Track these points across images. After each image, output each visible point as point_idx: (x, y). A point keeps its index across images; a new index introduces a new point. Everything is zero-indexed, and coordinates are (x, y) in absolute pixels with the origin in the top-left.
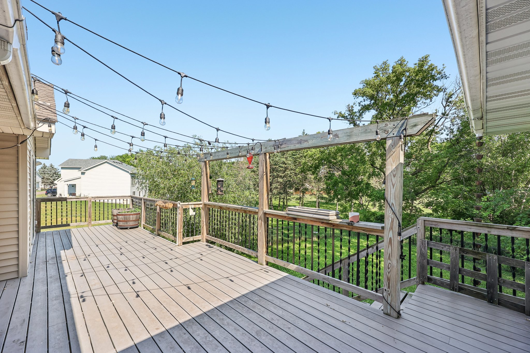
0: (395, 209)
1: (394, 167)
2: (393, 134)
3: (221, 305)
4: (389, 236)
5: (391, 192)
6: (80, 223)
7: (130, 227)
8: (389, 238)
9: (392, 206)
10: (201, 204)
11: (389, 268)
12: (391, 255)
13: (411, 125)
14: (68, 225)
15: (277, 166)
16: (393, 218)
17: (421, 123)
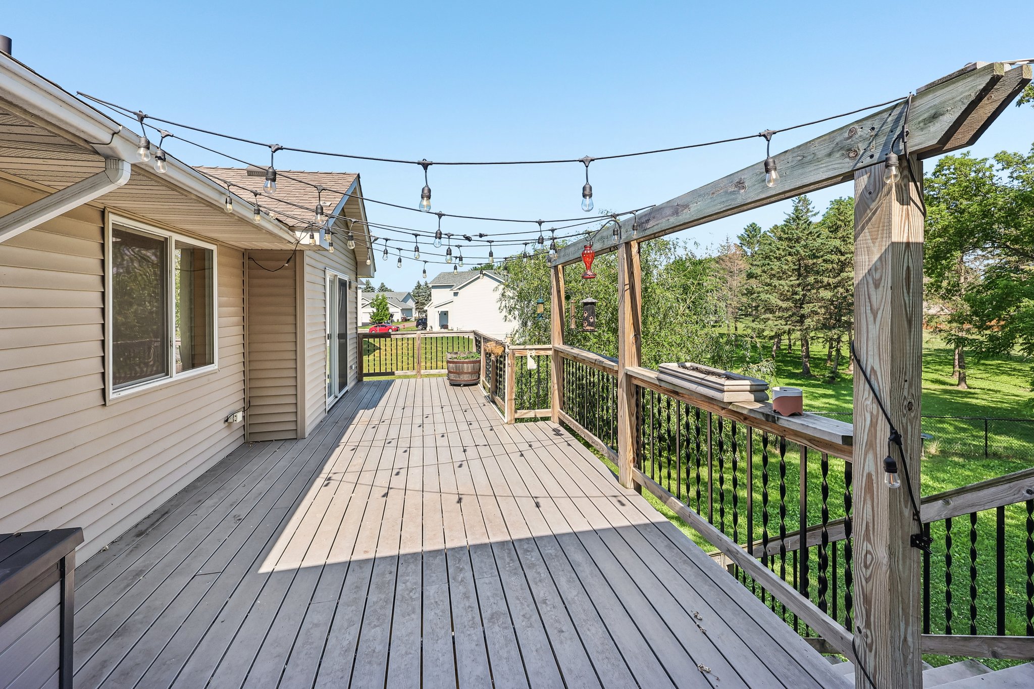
0: (881, 388)
1: (876, 257)
2: (872, 156)
3: (482, 544)
4: (866, 467)
5: (870, 335)
6: (407, 371)
7: (464, 383)
8: (865, 475)
9: (873, 377)
10: (550, 349)
11: (866, 567)
12: (871, 525)
13: (921, 119)
14: (392, 374)
15: (820, 260)
16: (875, 413)
17: (955, 105)
